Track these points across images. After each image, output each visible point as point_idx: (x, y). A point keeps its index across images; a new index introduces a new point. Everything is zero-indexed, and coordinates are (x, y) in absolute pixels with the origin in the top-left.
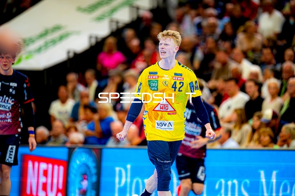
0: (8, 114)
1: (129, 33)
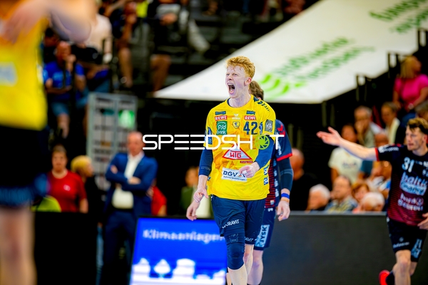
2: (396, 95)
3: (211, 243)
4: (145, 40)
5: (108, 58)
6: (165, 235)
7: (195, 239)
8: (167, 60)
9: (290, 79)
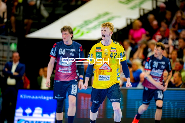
0: (69, 68)
1: (151, 17)
2: (130, 37)
3: (50, 100)
4: (21, 13)
5: (5, 20)
6: (30, 97)
7: (42, 98)
8: (31, 21)
9: (84, 30)
